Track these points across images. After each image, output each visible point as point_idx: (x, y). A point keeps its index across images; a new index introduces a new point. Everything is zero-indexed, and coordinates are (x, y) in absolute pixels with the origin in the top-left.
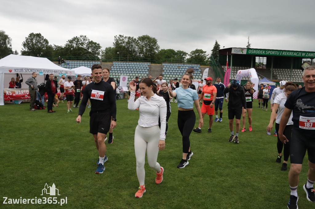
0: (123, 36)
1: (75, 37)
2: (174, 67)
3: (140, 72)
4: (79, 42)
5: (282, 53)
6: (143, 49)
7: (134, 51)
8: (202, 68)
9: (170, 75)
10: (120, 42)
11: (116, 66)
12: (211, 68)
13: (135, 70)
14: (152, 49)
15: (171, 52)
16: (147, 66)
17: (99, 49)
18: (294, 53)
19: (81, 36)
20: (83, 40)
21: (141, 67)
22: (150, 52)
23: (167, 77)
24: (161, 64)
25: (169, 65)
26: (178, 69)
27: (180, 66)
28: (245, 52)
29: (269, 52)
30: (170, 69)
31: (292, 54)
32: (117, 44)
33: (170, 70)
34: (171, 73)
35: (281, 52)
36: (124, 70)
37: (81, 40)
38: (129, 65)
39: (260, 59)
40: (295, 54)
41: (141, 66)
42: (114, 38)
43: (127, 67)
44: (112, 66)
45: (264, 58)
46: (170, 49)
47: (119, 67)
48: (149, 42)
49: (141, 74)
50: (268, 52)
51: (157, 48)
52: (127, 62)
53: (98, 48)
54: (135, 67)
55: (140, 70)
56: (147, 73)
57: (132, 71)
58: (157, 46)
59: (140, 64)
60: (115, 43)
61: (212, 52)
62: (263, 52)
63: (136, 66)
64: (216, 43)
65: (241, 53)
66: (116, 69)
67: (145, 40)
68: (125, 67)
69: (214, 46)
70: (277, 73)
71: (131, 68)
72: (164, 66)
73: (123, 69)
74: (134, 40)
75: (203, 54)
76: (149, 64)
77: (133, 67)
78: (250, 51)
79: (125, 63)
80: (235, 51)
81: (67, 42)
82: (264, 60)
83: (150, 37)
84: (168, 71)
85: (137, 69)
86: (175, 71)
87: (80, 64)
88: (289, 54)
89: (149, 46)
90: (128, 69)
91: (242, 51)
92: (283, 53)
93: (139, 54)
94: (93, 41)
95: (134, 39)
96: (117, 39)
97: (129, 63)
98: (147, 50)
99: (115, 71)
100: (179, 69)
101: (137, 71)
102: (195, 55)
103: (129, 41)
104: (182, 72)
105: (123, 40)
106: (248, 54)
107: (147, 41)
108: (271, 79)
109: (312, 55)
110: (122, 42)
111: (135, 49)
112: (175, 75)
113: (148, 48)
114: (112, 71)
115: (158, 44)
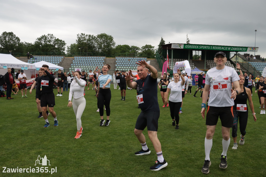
0: (84, 35)
1: (44, 35)
2: (125, 60)
3: (97, 64)
4: (47, 39)
5: (212, 48)
6: (101, 45)
7: (94, 47)
9: (121, 67)
10: (82, 39)
11: (77, 60)
12: (156, 60)
13: (93, 63)
14: (109, 45)
15: (127, 47)
16: (103, 60)
17: (64, 45)
18: (221, 48)
19: (48, 35)
20: (50, 38)
21: (98, 61)
22: (108, 48)
23: (119, 68)
24: (115, 57)
25: (121, 58)
26: (128, 62)
27: (130, 59)
28: (182, 47)
30: (121, 62)
31: (220, 48)
32: (79, 41)
33: (121, 63)
34: (122, 65)
35: (212, 47)
36: (83, 63)
37: (48, 38)
38: (88, 59)
39: (196, 52)
40: (223, 48)
41: (98, 59)
42: (77, 36)
43: (86, 60)
44: (73, 60)
45: (199, 51)
46: (126, 45)
47: (79, 60)
48: (106, 39)
50: (201, 47)
51: (114, 44)
52: (86, 57)
53: (63, 45)
55: (97, 63)
57: (90, 64)
58: (113, 42)
59: (97, 58)
60: (78, 40)
61: (159, 47)
62: (197, 46)
63: (93, 59)
65: (179, 48)
66: (76, 63)
67: (103, 38)
68: (84, 60)
69: (160, 42)
70: (210, 64)
71: (90, 61)
72: (117, 59)
73: (82, 62)
74: (94, 38)
75: (151, 49)
76: (104, 58)
77: (91, 60)
78: (186, 46)
79: (84, 57)
80: (174, 46)
81: (36, 39)
82: (199, 53)
83: (107, 35)
84: (120, 64)
85: (94, 62)
86: (126, 63)
87: (46, 58)
88: (218, 48)
89: (107, 43)
90: (87, 62)
91: (180, 46)
92: (213, 48)
93: (98, 49)
94: (59, 39)
95: (93, 37)
96: (80, 36)
98: (104, 46)
99: (76, 64)
100: (129, 61)
101: (94, 64)
102: (145, 50)
103: (89, 38)
104: (132, 64)
105: (84, 37)
106: (185, 48)
107: (105, 38)
108: (205, 69)
109: (236, 49)
110: (83, 39)
111: (94, 45)
112: (126, 67)
113: (106, 44)
114: (73, 64)
115: (114, 41)
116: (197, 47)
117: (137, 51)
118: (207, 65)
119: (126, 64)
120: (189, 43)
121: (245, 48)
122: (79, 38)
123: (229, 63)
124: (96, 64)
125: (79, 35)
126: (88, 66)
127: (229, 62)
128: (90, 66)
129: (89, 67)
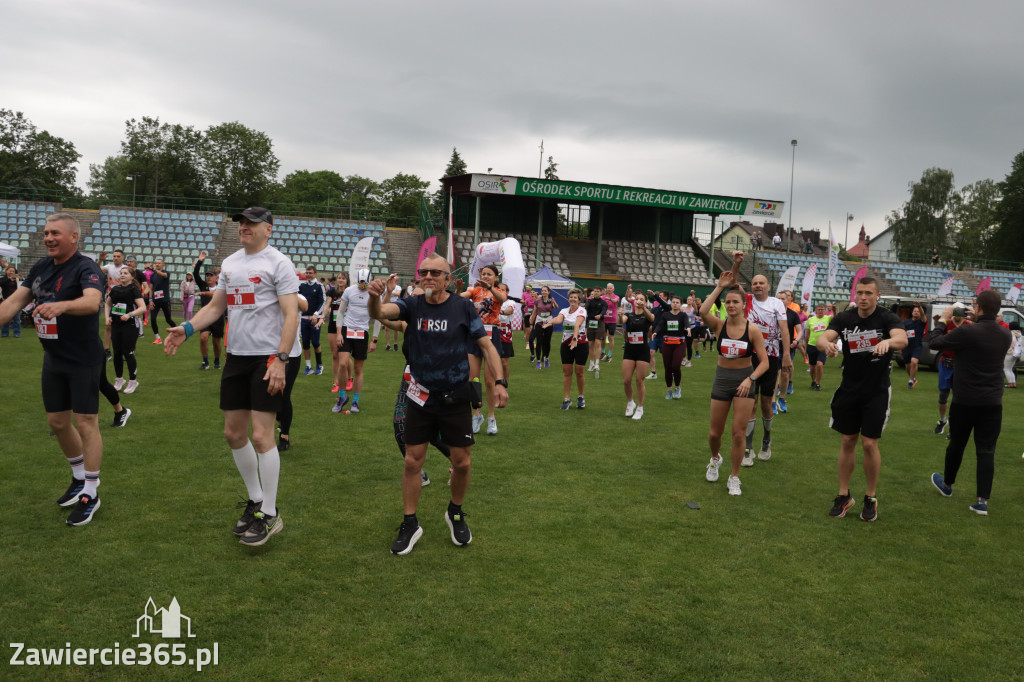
0: (156, 124)
2: (299, 230)
3: (189, 242)
5: (622, 195)
6: (223, 167)
7: (194, 173)
8: (390, 235)
10: (146, 142)
13: (172, 237)
14: (252, 171)
15: (330, 179)
16: (214, 225)
17: (71, 162)
18: (655, 197)
19: (4, 114)
20: (11, 126)
21: (193, 228)
22: (248, 181)
25: (287, 222)
26: (312, 237)
27: (321, 228)
28: (511, 189)
29: (582, 192)
30: (286, 236)
31: (651, 197)
32: (135, 145)
33: (285, 240)
34: (288, 248)
35: (619, 191)
36: (135, 235)
37: (3, 127)
38: (155, 219)
39: (571, 211)
40: (659, 200)
41: (194, 224)
42: (125, 127)
43: (147, 226)
44: (95, 221)
45: (582, 207)
46: (327, 172)
47: (120, 224)
48: (243, 146)
49: (191, 250)
50: (580, 190)
51: (273, 167)
52: (148, 211)
53: (67, 160)
54: (175, 227)
56: (212, 246)
57: (160, 241)
58: (270, 159)
59: (193, 217)
60: (128, 145)
61: (441, 184)
62: (564, 188)
63: (177, 223)
64: (456, 156)
65: (500, 191)
66: (107, 233)
67: (231, 139)
68: (138, 225)
69: (447, 167)
70: (619, 256)
71: (161, 229)
73: (131, 231)
74: (194, 139)
75: (418, 192)
76: (220, 218)
77: (166, 227)
78: (526, 186)
79: (140, 214)
80: (482, 184)
82: (582, 215)
83: (246, 130)
85: (177, 234)
86: (303, 241)
88: (642, 197)
89: (246, 161)
90: (149, 233)
91: (502, 185)
92: (625, 196)
93: (211, 183)
94: (51, 135)
95: (193, 133)
96: (137, 130)
97: (154, 212)
98: (234, 170)
99: (105, 237)
100: (316, 236)
101: (179, 241)
102: (395, 194)
103: (177, 140)
104: (325, 245)
105: (156, 134)
106: (521, 194)
107: (237, 141)
108: (598, 273)
109: (705, 204)
110: (151, 140)
111: (196, 167)
112: (301, 255)
113: (241, 166)
114: (94, 237)
115: (276, 154)
116: (567, 190)
117: (370, 196)
118: (605, 257)
119: (303, 247)
120: (554, 173)
121: (739, 204)
122: (135, 134)
123: (688, 253)
124: (185, 241)
125: (136, 124)
126: (152, 248)
127: (689, 249)
128: (162, 248)
129: (157, 251)
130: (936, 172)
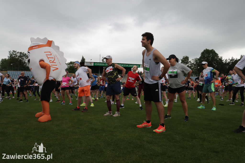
0: (16, 52)
7: (25, 63)
8: (69, 75)
10: (13, 56)
28: (93, 65)
32: (11, 57)
40: (122, 65)
42: (9, 53)
43: (18, 74)
47: (12, 74)
59: (28, 72)
60: (9, 56)
64: (83, 57)
65: (90, 65)
68: (16, 74)
69: (81, 60)
78: (96, 64)
79: (16, 72)
80: (87, 64)
91: (91, 64)
95: (24, 54)
102: (70, 66)
103: (21, 55)
105: (16, 54)
110: (15, 55)
111: (25, 61)
116: (104, 64)
120: (104, 60)
122: (11, 54)
125: (11, 52)
130: (186, 57)
